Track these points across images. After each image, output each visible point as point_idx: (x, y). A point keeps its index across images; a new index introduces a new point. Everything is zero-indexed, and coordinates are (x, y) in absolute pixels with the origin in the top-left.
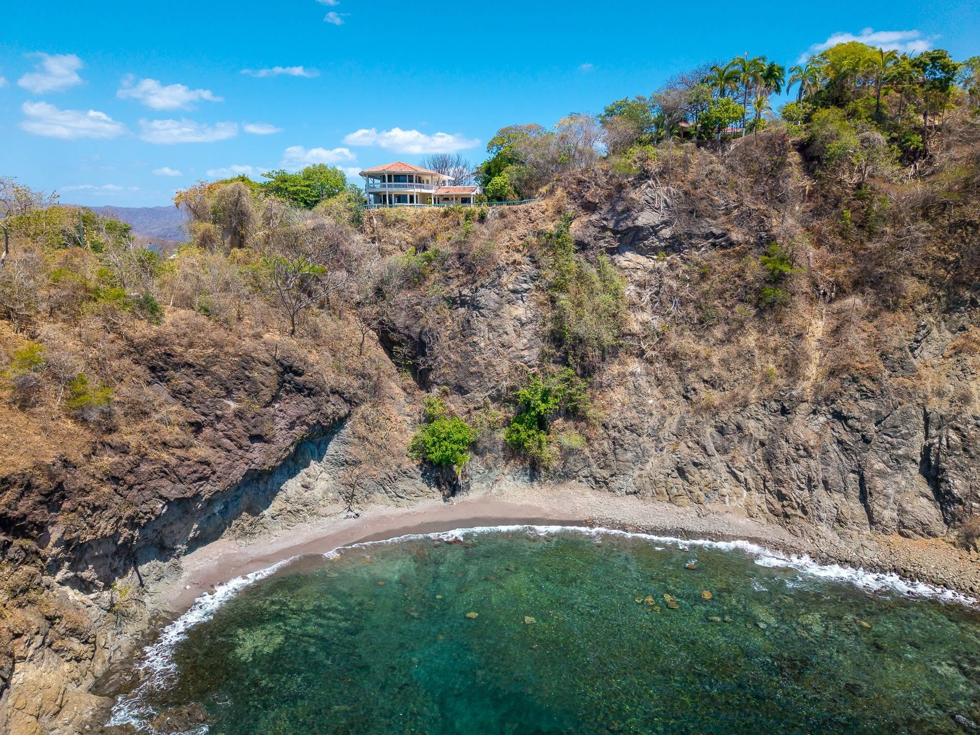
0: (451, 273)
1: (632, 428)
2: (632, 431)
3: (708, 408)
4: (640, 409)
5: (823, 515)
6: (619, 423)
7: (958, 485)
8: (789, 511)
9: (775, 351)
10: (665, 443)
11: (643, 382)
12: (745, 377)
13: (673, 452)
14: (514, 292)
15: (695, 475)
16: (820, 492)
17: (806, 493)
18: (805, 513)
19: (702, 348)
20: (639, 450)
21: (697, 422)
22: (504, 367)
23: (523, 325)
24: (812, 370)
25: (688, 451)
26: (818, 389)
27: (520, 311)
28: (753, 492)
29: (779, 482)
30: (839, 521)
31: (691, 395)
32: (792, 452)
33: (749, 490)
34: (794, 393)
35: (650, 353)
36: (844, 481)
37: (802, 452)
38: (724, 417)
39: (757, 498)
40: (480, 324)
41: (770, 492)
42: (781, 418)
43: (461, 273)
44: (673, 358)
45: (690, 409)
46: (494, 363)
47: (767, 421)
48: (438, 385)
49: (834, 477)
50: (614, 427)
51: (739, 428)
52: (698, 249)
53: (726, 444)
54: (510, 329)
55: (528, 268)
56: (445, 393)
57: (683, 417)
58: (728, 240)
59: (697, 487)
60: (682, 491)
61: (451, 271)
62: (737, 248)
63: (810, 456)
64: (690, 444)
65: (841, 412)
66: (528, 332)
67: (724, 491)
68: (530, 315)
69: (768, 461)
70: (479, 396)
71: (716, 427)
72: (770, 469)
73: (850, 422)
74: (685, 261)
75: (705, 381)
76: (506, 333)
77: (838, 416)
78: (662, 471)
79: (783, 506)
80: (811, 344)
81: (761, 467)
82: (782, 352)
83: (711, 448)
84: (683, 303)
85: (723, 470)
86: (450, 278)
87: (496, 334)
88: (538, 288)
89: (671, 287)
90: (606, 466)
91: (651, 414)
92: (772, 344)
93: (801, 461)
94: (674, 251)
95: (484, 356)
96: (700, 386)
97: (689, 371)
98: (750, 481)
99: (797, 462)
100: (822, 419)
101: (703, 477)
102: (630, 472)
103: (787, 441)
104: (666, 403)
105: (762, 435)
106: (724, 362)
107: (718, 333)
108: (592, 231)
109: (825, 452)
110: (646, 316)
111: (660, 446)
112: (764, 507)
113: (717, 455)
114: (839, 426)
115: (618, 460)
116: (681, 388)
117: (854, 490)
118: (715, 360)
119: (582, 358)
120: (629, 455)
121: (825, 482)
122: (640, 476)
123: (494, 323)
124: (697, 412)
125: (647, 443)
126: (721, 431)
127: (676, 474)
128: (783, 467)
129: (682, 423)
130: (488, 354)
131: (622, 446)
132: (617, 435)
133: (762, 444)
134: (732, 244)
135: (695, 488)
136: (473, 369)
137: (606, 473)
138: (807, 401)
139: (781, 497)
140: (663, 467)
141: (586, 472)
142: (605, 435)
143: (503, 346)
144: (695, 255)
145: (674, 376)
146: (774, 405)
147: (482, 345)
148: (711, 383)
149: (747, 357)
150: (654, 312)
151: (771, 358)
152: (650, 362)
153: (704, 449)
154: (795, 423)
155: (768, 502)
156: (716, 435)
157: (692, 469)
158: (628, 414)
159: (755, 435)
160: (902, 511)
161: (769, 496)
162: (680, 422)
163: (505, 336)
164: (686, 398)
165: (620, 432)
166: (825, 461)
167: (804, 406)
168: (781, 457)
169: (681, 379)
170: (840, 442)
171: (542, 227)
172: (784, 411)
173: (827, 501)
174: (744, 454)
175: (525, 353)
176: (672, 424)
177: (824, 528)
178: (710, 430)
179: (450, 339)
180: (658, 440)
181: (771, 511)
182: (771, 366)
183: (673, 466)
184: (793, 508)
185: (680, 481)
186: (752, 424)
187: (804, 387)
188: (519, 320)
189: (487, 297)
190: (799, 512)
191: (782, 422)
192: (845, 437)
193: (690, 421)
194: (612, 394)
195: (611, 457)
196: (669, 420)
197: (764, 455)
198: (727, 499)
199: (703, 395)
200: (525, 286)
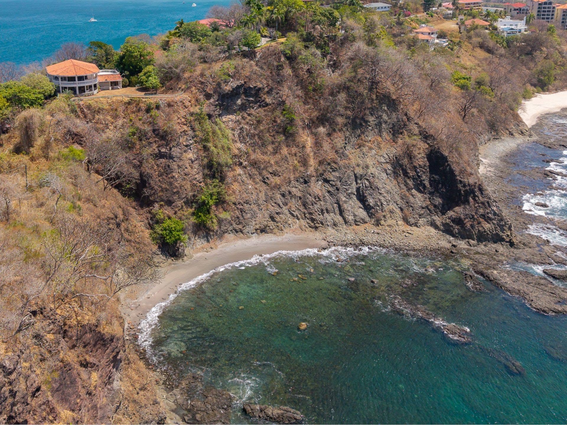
0: (151, 140)
1: (247, 202)
2: (247, 203)
3: (275, 187)
4: (247, 191)
5: (329, 224)
6: (241, 201)
7: (371, 201)
8: (317, 225)
9: (295, 155)
10: (262, 206)
11: (244, 178)
12: (287, 169)
13: (267, 210)
14: (187, 146)
15: (278, 219)
16: (326, 214)
17: (321, 216)
18: (323, 224)
19: (266, 158)
20: (252, 212)
21: (273, 194)
22: (188, 186)
23: (192, 162)
24: (312, 162)
25: (273, 208)
26: (317, 170)
27: (191, 155)
28: (301, 220)
29: (311, 214)
30: (335, 225)
31: (266, 181)
32: (313, 199)
33: (299, 219)
34: (308, 173)
35: (245, 163)
36: (333, 208)
37: (317, 199)
38: (283, 189)
39: (303, 222)
40: (174, 166)
41: (308, 219)
42: (305, 185)
43: (157, 139)
44: (254, 164)
45: (268, 187)
46: (183, 184)
47: (300, 187)
48: (157, 202)
49: (330, 207)
50: (239, 204)
51: (290, 193)
52: (253, 108)
53: (286, 201)
54: (188, 166)
55: (190, 132)
56: (161, 206)
57: (266, 192)
58: (266, 103)
59: (280, 223)
60: (274, 227)
61: (151, 139)
62: (270, 107)
63: (320, 200)
64: (273, 204)
65: (326, 179)
66: (196, 165)
67: (290, 222)
68: (195, 156)
69: (304, 205)
70: (179, 203)
71: (281, 194)
72: (306, 209)
73: (331, 182)
74: (249, 115)
75: (271, 173)
76: (186, 168)
77: (326, 181)
78: (265, 219)
79: (315, 224)
80: (308, 150)
81: (302, 208)
82: (299, 154)
83: (281, 204)
84: (253, 136)
85: (287, 213)
86: (151, 143)
87: (182, 169)
88: (196, 142)
89: (247, 129)
90: (240, 223)
91: (252, 193)
92: (293, 152)
93: (317, 203)
94: (243, 110)
95: (179, 182)
96: (269, 176)
97: (263, 169)
98: (299, 215)
99: (316, 204)
100: (320, 183)
101: (281, 218)
102: (251, 223)
103: (310, 195)
104: (257, 186)
105: (299, 194)
106: (277, 163)
107: (270, 148)
108: (212, 108)
109: (324, 197)
110: (239, 145)
111: (260, 208)
112: (307, 225)
113: (284, 207)
114: (326, 185)
115: (244, 219)
116: (261, 178)
117: (337, 212)
118: (272, 162)
119: (221, 173)
120: (249, 215)
121: (327, 210)
122: (256, 224)
123: (180, 164)
124: (272, 189)
125: (255, 208)
126: (283, 195)
127: (270, 220)
128: (311, 207)
129: (266, 195)
130: (180, 180)
131: (245, 212)
132: (241, 207)
133: (300, 198)
134: (267, 105)
135: (279, 224)
136: (175, 190)
137: (240, 227)
138: (314, 176)
139: (313, 220)
140: (265, 218)
141: (231, 228)
142: (236, 208)
143: (186, 175)
144: (252, 111)
145: (256, 173)
146: (302, 180)
147: (176, 176)
148: (274, 174)
149: (285, 159)
150: (241, 142)
151: (294, 158)
152: (245, 167)
153: (279, 205)
154: (312, 187)
155: (308, 223)
156: (282, 198)
157: (276, 216)
158: (244, 196)
159: (297, 195)
160: (355, 216)
161: (308, 220)
162: (265, 194)
163: (186, 170)
164: (265, 183)
165: (242, 205)
166: (325, 201)
167: (313, 178)
168: (309, 203)
169: (260, 174)
170: (329, 192)
171: (192, 110)
172: (306, 182)
173: (329, 217)
174: (294, 204)
175: (197, 176)
176: (262, 196)
177: (330, 228)
178: (279, 196)
179: (159, 177)
180: (259, 205)
181: (310, 227)
182: (296, 162)
183: (268, 216)
184: (318, 224)
185: (272, 222)
186: (294, 189)
187: (311, 170)
188: (191, 160)
189: (176, 152)
190: (321, 225)
191: (306, 187)
192: (331, 189)
193: (270, 194)
194: (233, 187)
195: (241, 218)
196: (260, 194)
197: (302, 203)
198: (291, 225)
199: (272, 180)
200: (191, 142)
